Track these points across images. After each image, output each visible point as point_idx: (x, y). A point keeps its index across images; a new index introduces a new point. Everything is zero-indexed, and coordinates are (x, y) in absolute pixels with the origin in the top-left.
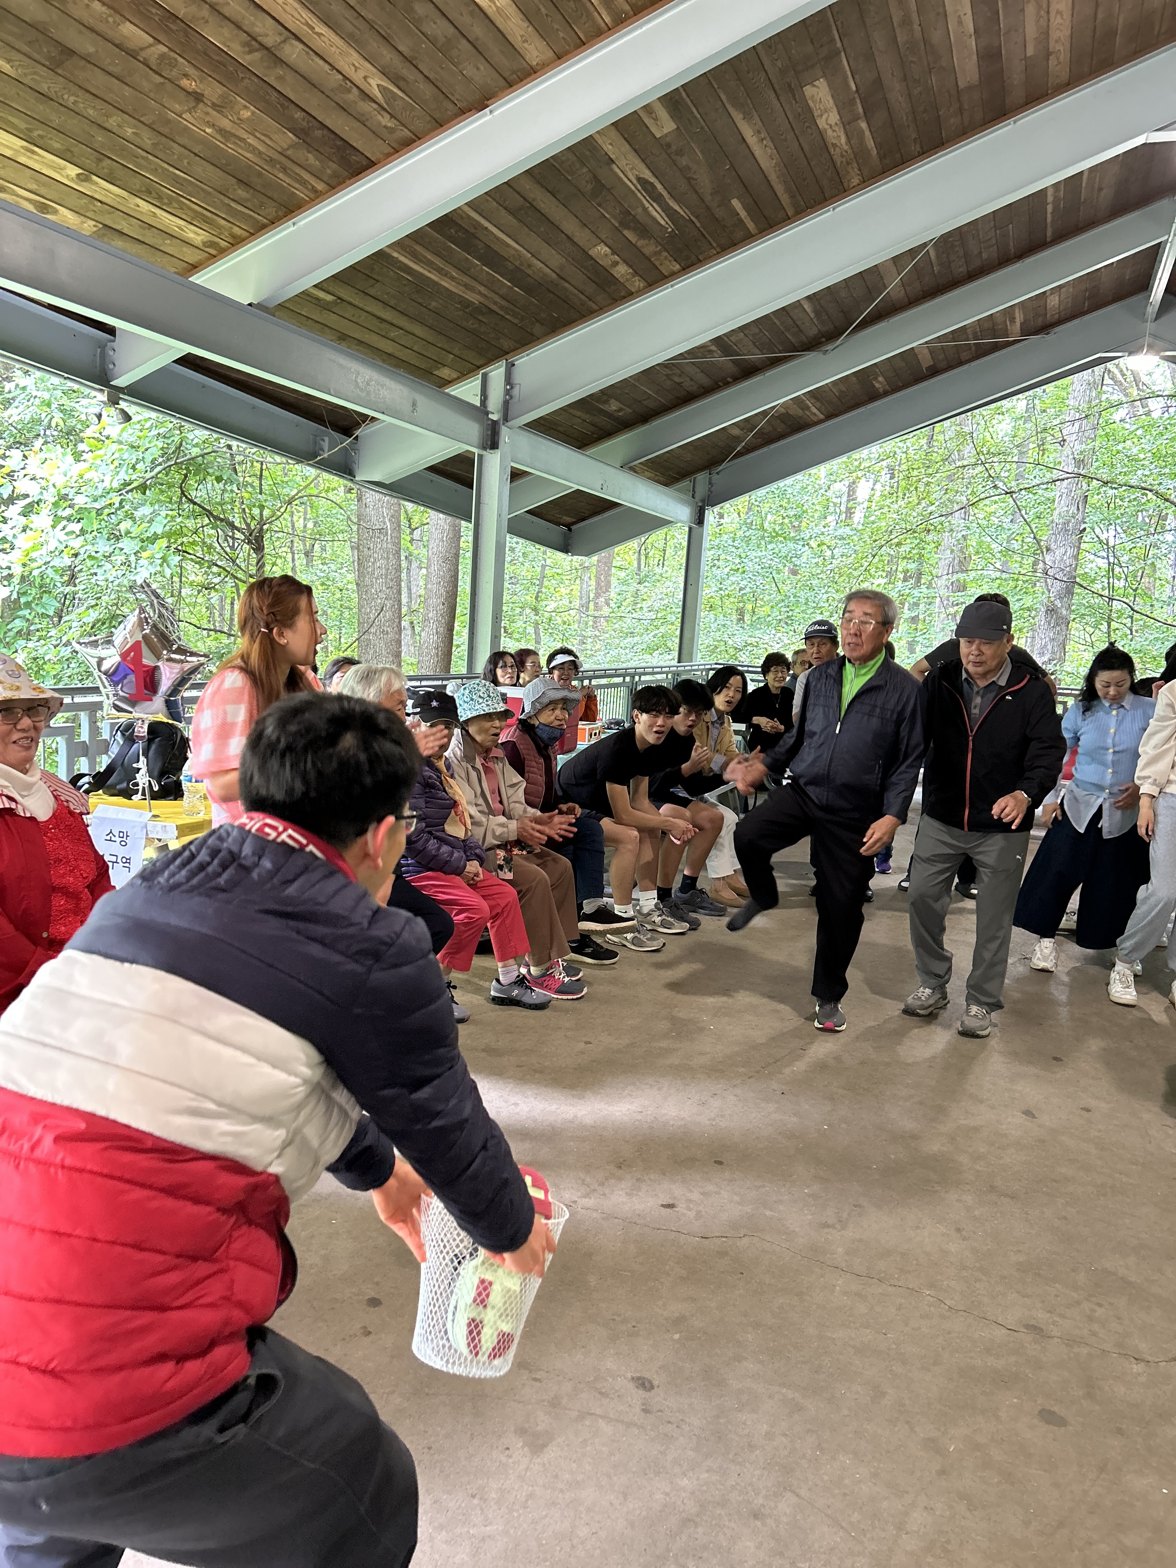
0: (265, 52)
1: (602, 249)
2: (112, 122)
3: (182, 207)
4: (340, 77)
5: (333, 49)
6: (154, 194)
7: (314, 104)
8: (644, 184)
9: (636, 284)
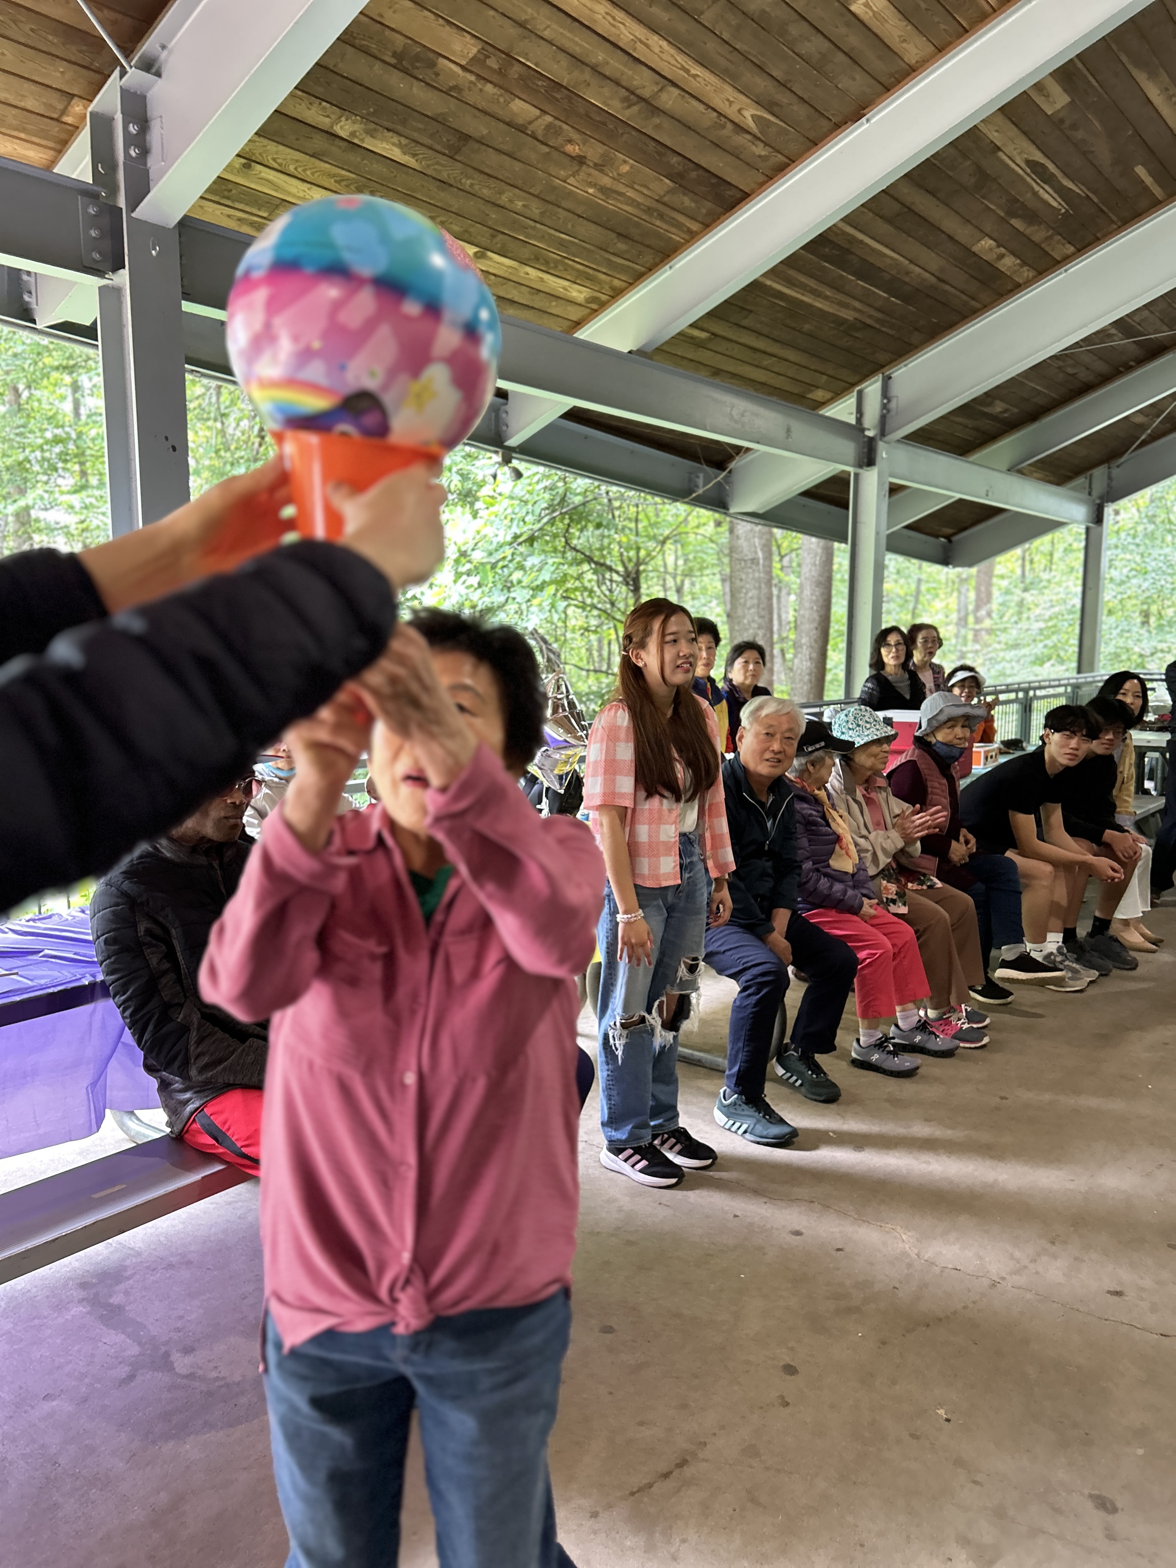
0: (643, 104)
1: (987, 243)
2: (504, 199)
3: (566, 268)
4: (715, 114)
5: (708, 88)
6: (541, 260)
7: (689, 146)
8: (1034, 167)
9: (1024, 274)
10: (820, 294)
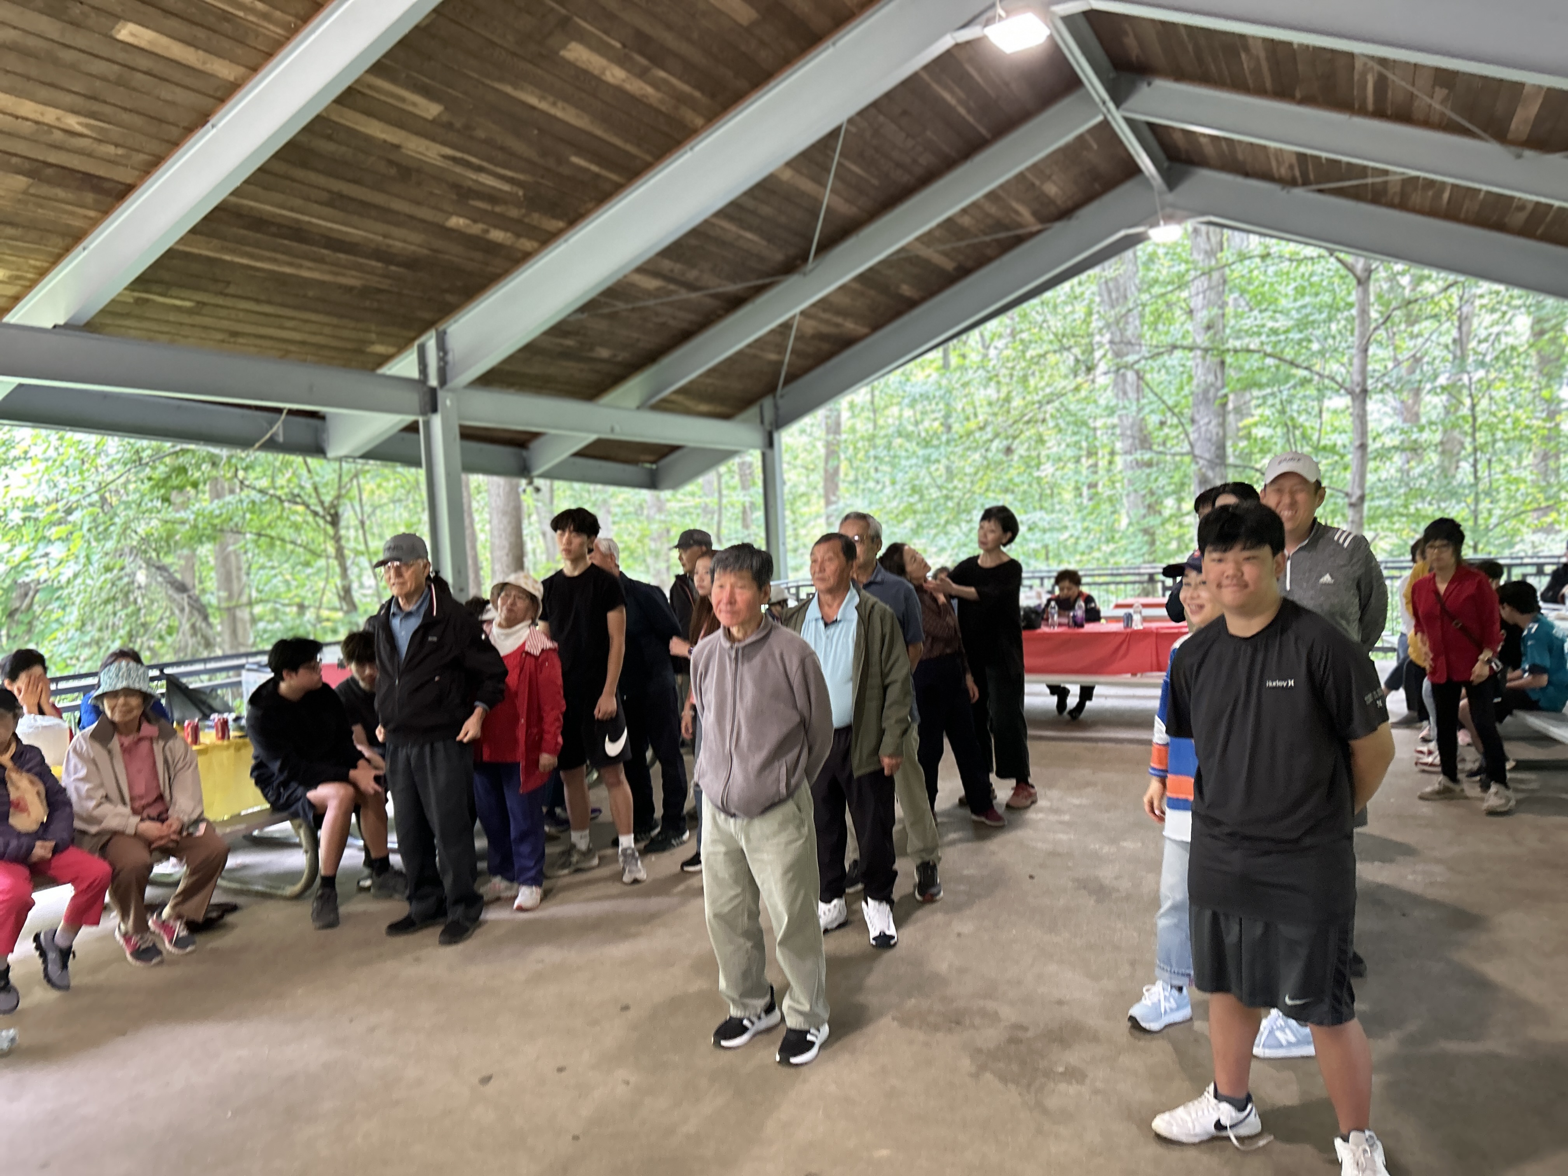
1: (458, 220)
4: (31, 123)
7: (21, 148)
8: (454, 159)
9: (527, 244)
10: (300, 266)
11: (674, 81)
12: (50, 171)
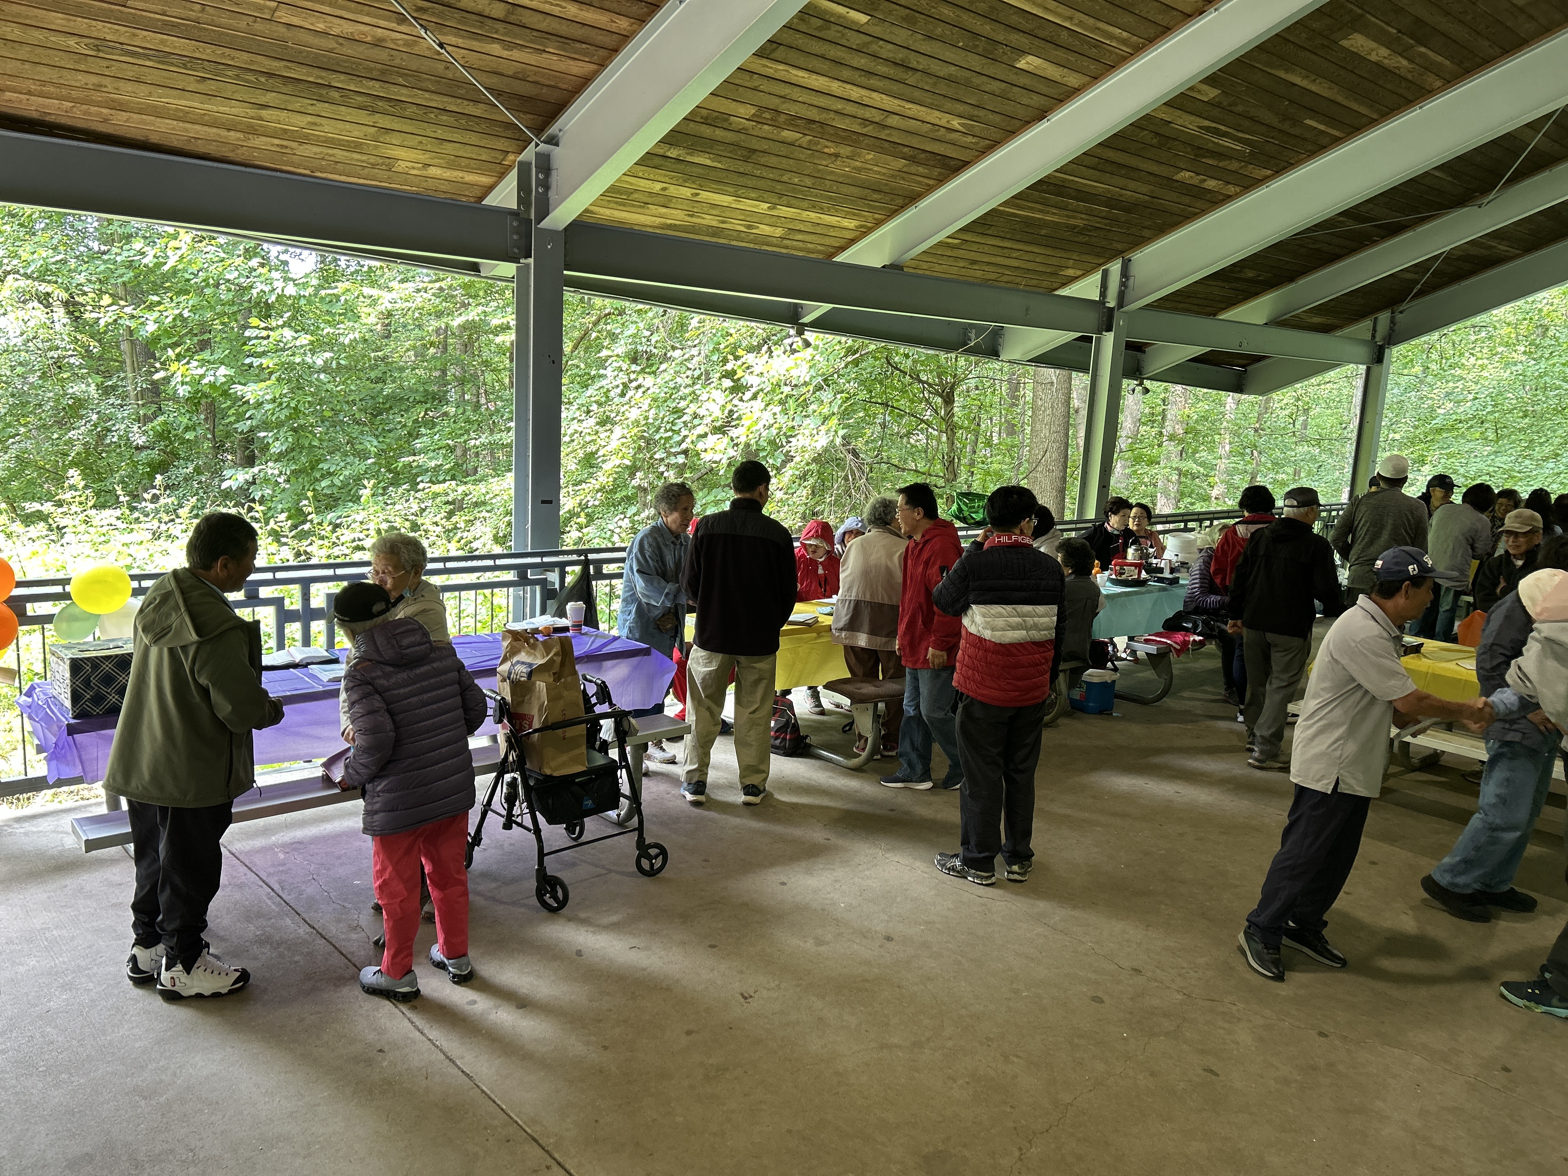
1: (1187, 174)
3: (837, 211)
4: (930, 125)
5: (921, 113)
6: (818, 208)
7: (915, 142)
8: (1207, 129)
9: (1232, 189)
10: (1048, 212)
11: (1430, 53)
12: (923, 156)
